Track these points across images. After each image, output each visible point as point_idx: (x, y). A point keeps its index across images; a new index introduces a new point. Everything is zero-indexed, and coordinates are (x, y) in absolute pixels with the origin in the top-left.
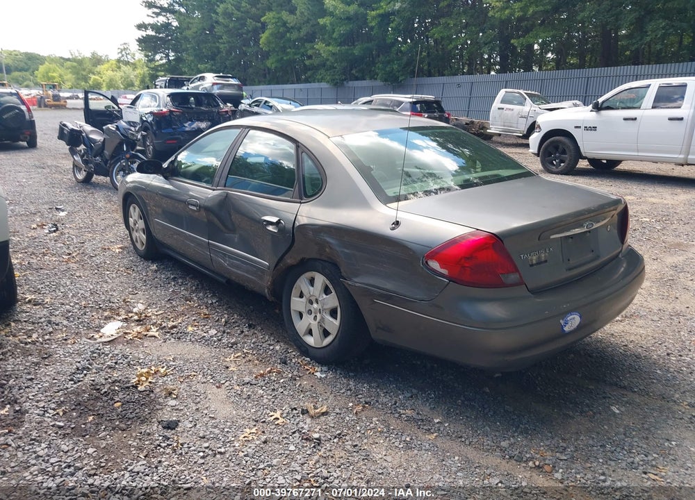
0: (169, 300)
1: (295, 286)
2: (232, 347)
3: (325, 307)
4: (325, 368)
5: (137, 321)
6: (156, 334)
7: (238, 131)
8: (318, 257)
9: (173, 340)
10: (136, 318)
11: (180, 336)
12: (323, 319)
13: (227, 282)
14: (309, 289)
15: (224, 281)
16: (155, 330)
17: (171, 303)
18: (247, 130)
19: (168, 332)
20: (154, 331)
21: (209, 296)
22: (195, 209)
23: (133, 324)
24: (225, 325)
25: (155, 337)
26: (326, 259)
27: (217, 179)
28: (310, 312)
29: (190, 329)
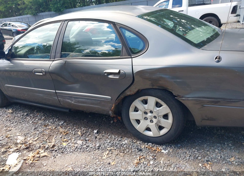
0: (35, 128)
1: (131, 106)
2: (99, 149)
3: (160, 114)
4: (164, 147)
5: (26, 148)
6: (46, 154)
7: (60, 24)
8: (151, 87)
9: (59, 155)
10: (23, 146)
11: (62, 151)
12: (159, 121)
13: (69, 111)
14: (143, 106)
15: (68, 111)
16: (43, 151)
17: (38, 130)
18: (66, 22)
19: (53, 150)
20: (43, 153)
21: (57, 120)
22: (42, 74)
23: (25, 152)
24: (82, 136)
25: (45, 156)
26: (157, 88)
27: (53, 54)
28: (146, 119)
29: (65, 144)
